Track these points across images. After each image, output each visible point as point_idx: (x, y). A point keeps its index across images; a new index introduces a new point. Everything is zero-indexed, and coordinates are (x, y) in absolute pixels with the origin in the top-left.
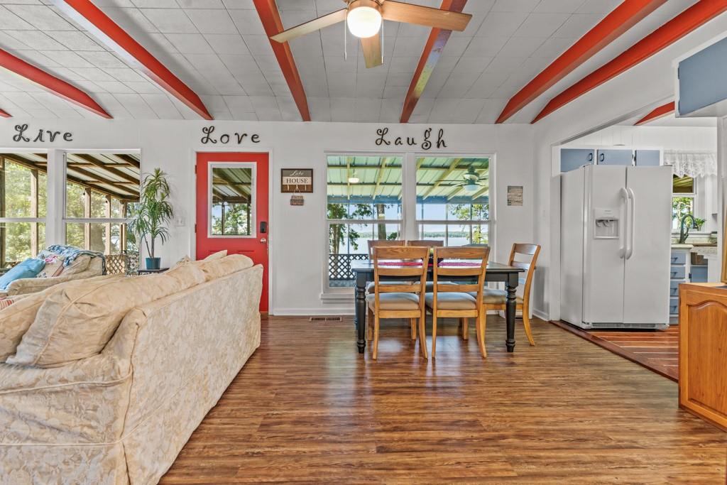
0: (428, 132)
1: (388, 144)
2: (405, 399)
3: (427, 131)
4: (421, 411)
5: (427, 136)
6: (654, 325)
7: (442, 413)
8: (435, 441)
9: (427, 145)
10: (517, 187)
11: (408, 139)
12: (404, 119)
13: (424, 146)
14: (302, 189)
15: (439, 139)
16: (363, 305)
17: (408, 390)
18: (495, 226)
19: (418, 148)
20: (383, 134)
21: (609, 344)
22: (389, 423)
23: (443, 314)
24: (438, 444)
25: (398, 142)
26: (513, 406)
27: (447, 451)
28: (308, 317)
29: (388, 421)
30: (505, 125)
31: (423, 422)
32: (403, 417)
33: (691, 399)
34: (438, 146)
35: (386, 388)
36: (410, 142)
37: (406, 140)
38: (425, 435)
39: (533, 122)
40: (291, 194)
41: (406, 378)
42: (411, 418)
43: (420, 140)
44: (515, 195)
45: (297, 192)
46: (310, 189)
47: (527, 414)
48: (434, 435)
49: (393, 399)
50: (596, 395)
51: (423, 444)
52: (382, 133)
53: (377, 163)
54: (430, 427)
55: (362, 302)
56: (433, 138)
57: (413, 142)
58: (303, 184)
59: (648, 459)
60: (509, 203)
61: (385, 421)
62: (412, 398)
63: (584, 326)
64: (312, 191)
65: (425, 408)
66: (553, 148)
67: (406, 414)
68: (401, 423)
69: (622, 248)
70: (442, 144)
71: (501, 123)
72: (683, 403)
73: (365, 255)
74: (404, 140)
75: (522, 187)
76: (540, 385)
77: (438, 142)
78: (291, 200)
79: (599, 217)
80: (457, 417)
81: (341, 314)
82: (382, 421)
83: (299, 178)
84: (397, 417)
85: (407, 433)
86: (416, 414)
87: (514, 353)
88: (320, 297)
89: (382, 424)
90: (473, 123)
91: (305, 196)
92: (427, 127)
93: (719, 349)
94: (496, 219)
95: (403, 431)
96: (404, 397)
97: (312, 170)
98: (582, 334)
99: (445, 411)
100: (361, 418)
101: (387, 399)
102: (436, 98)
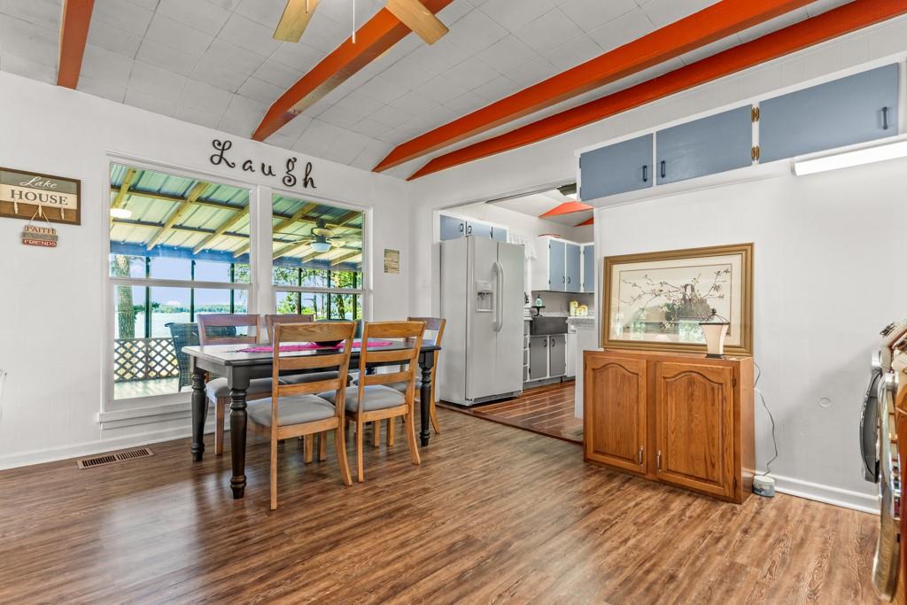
0: (291, 162)
1: (232, 166)
2: (367, 544)
3: (290, 160)
4: (402, 551)
5: (290, 167)
6: (512, 393)
7: (428, 542)
8: (453, 583)
9: (290, 180)
10: (394, 252)
11: (263, 166)
12: (259, 135)
13: (286, 181)
14: (53, 215)
15: (307, 175)
16: (243, 419)
17: (359, 530)
18: (372, 297)
19: (276, 181)
20: (223, 150)
21: (496, 416)
22: (379, 587)
23: (370, 417)
24: (460, 584)
25: (247, 166)
26: (483, 506)
27: (476, 589)
28: (72, 462)
29: (376, 583)
30: (382, 176)
31: (418, 564)
32: (388, 569)
33: (596, 452)
34: (306, 185)
35: (327, 537)
36: (267, 171)
37: (260, 166)
38: (435, 580)
39: (408, 180)
40: (25, 222)
41: (342, 514)
42: (399, 565)
43: (280, 171)
44: (392, 261)
45: (38, 219)
46: (75, 218)
47: (502, 509)
48: (445, 575)
49: (349, 550)
50: (531, 469)
51: (446, 593)
52: (222, 146)
53: (180, 191)
54: (431, 567)
55: (241, 413)
56: (299, 173)
57: (270, 172)
58: (57, 205)
59: (611, 514)
60: (386, 269)
61: (372, 585)
62: (375, 538)
63: (468, 404)
64: (77, 222)
65: (403, 545)
66: (435, 212)
67: (389, 563)
68: (394, 578)
69: (495, 320)
70: (309, 183)
71: (378, 172)
72: (589, 457)
73: (166, 339)
74: (256, 166)
75: (398, 252)
76: (483, 474)
77: (306, 179)
78: (24, 234)
79: (479, 290)
80: (447, 542)
81: (146, 443)
82: (367, 587)
83: (44, 193)
84: (380, 573)
85: (413, 587)
86: (400, 557)
87: (429, 446)
88: (98, 419)
89: (371, 592)
90: (349, 165)
91: (61, 229)
92: (291, 155)
93: (619, 404)
94: (372, 288)
95: (405, 588)
96: (363, 540)
97: (78, 182)
98: (467, 411)
99: (427, 539)
100: (334, 598)
101: (343, 553)
102: (314, 118)
